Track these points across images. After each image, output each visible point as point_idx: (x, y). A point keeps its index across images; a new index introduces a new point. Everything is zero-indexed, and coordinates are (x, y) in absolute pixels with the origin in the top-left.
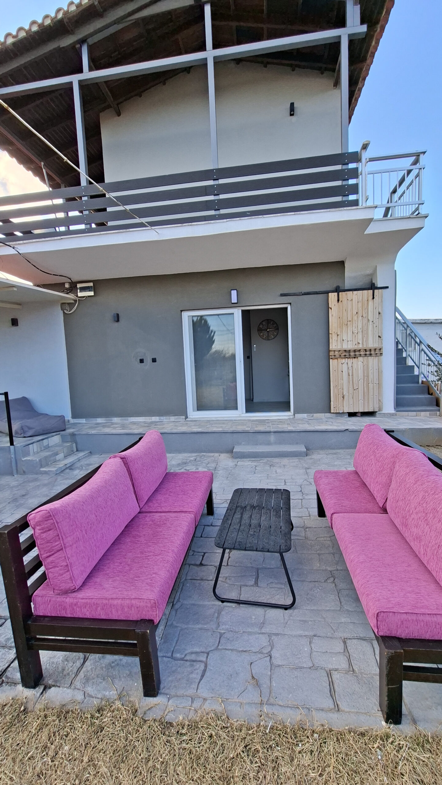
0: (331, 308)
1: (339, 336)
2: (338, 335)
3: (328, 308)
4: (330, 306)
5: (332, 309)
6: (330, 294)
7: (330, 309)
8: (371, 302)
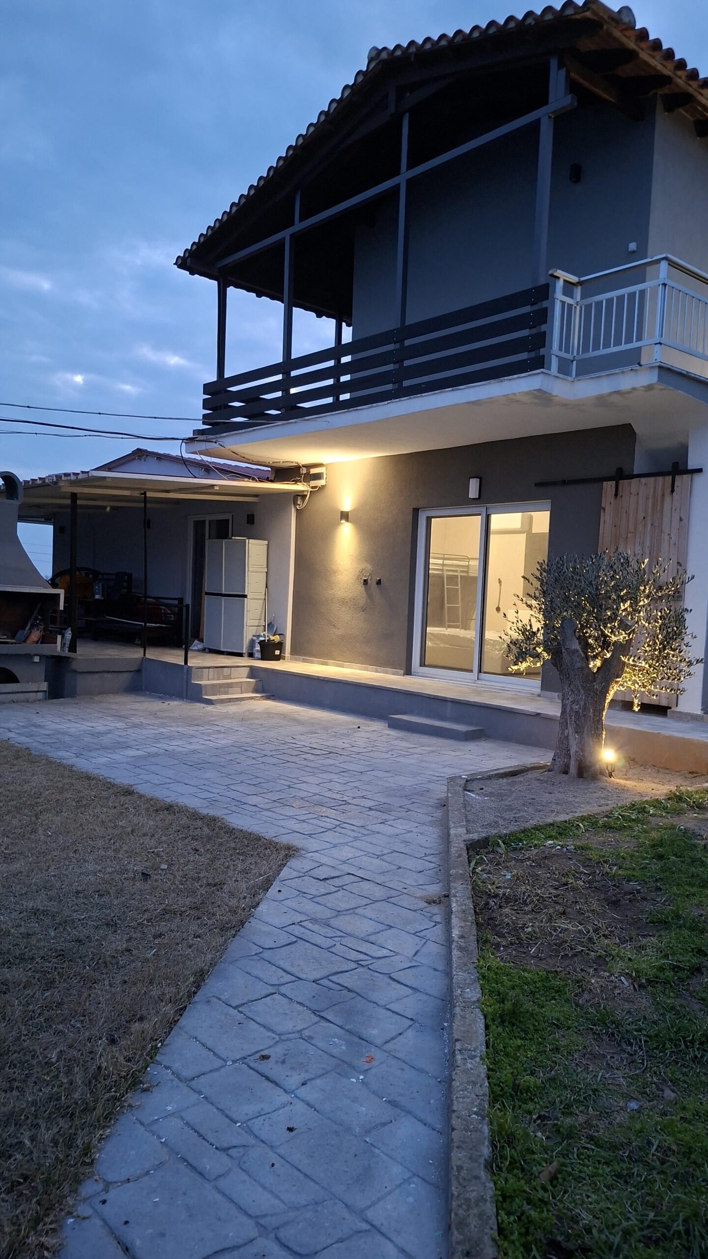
3: (600, 508)
5: (606, 510)
6: (605, 484)
7: (602, 511)
8: (668, 499)
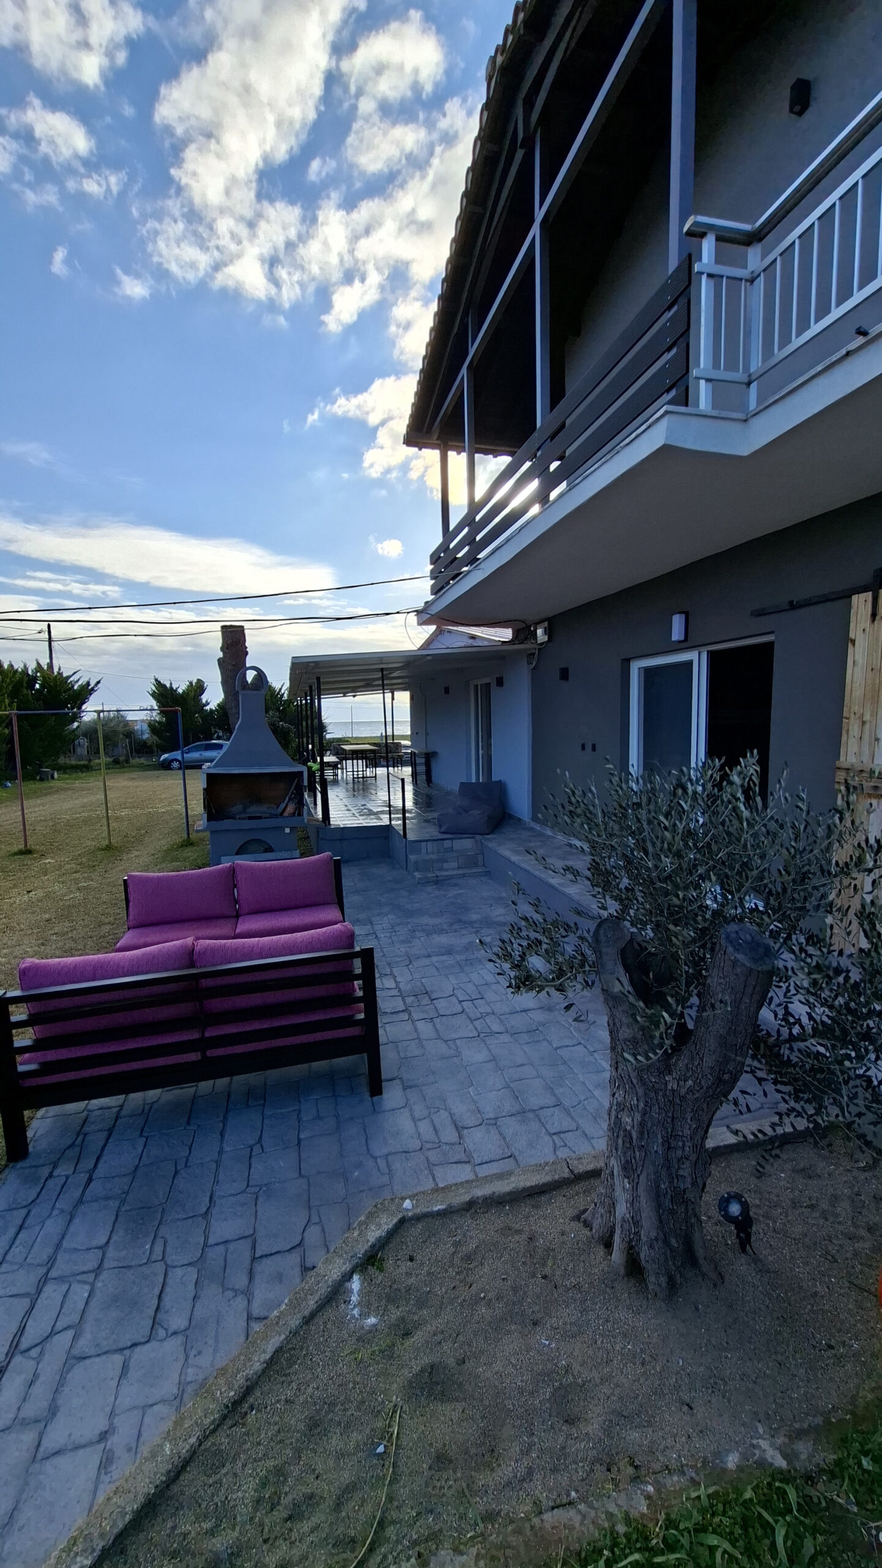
0: (853, 642)
1: (867, 726)
2: (864, 723)
3: (846, 640)
4: (852, 635)
5: (857, 643)
6: (855, 598)
7: (850, 645)
